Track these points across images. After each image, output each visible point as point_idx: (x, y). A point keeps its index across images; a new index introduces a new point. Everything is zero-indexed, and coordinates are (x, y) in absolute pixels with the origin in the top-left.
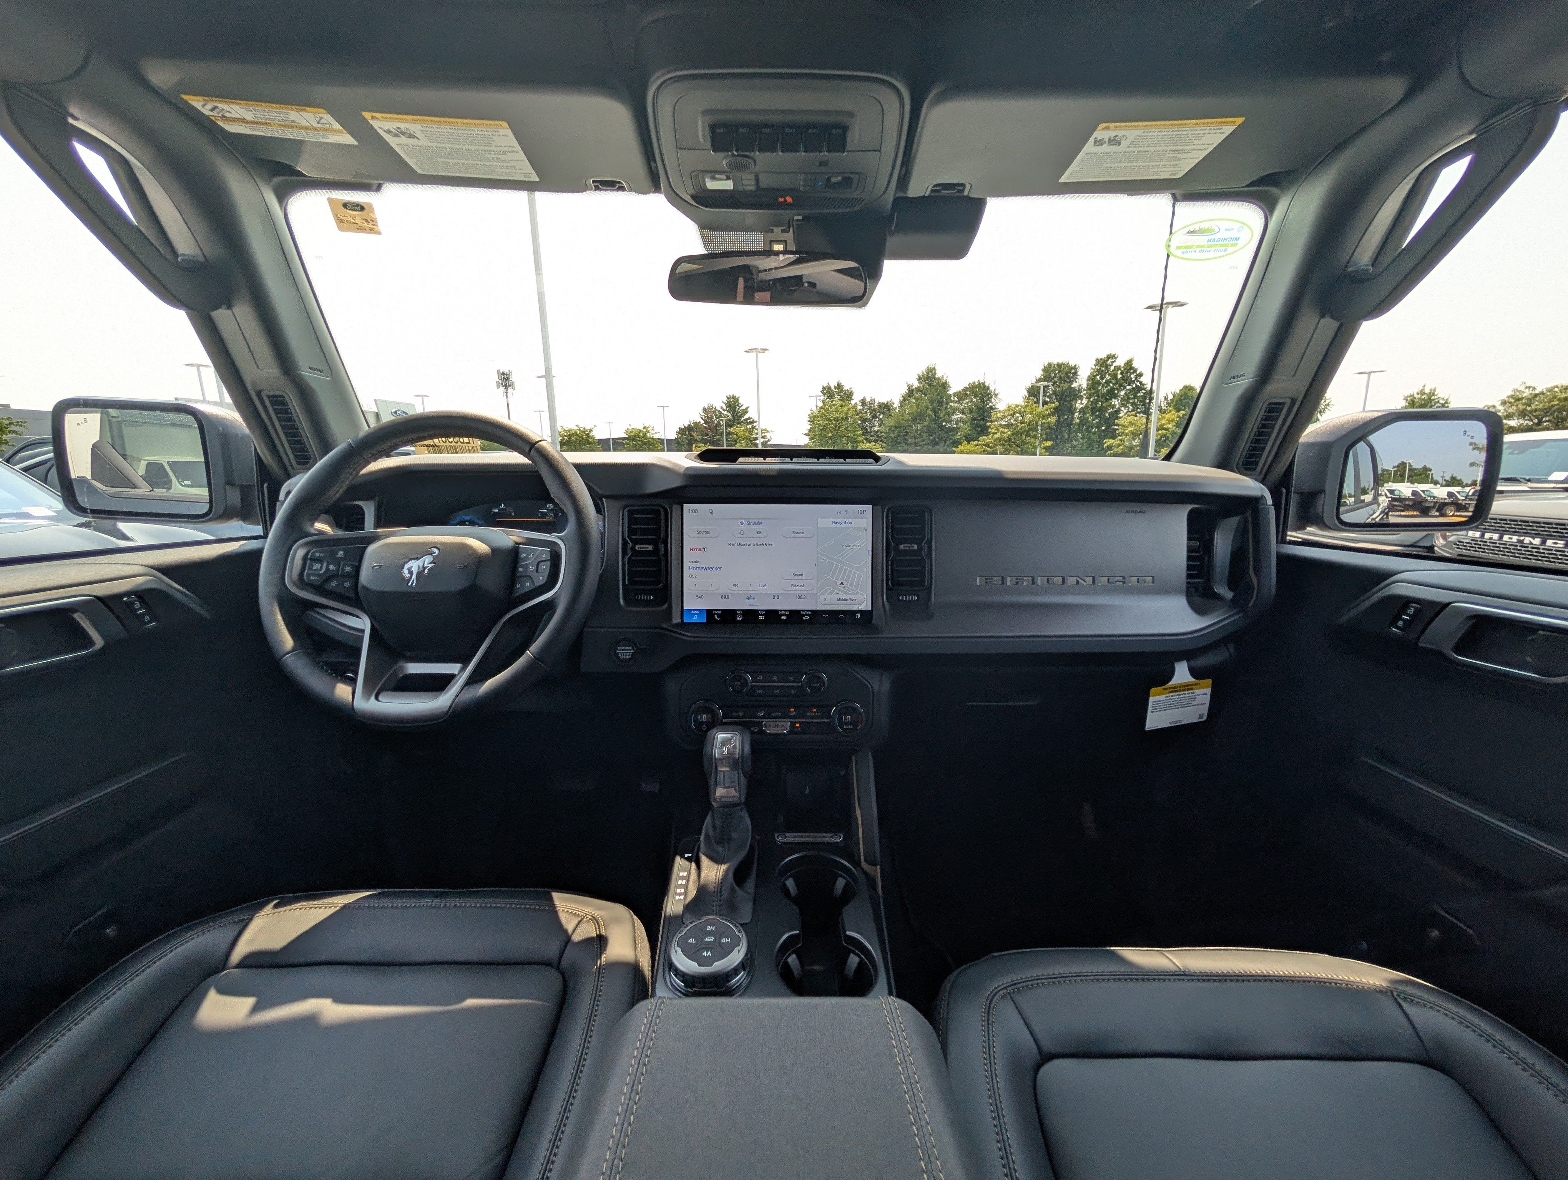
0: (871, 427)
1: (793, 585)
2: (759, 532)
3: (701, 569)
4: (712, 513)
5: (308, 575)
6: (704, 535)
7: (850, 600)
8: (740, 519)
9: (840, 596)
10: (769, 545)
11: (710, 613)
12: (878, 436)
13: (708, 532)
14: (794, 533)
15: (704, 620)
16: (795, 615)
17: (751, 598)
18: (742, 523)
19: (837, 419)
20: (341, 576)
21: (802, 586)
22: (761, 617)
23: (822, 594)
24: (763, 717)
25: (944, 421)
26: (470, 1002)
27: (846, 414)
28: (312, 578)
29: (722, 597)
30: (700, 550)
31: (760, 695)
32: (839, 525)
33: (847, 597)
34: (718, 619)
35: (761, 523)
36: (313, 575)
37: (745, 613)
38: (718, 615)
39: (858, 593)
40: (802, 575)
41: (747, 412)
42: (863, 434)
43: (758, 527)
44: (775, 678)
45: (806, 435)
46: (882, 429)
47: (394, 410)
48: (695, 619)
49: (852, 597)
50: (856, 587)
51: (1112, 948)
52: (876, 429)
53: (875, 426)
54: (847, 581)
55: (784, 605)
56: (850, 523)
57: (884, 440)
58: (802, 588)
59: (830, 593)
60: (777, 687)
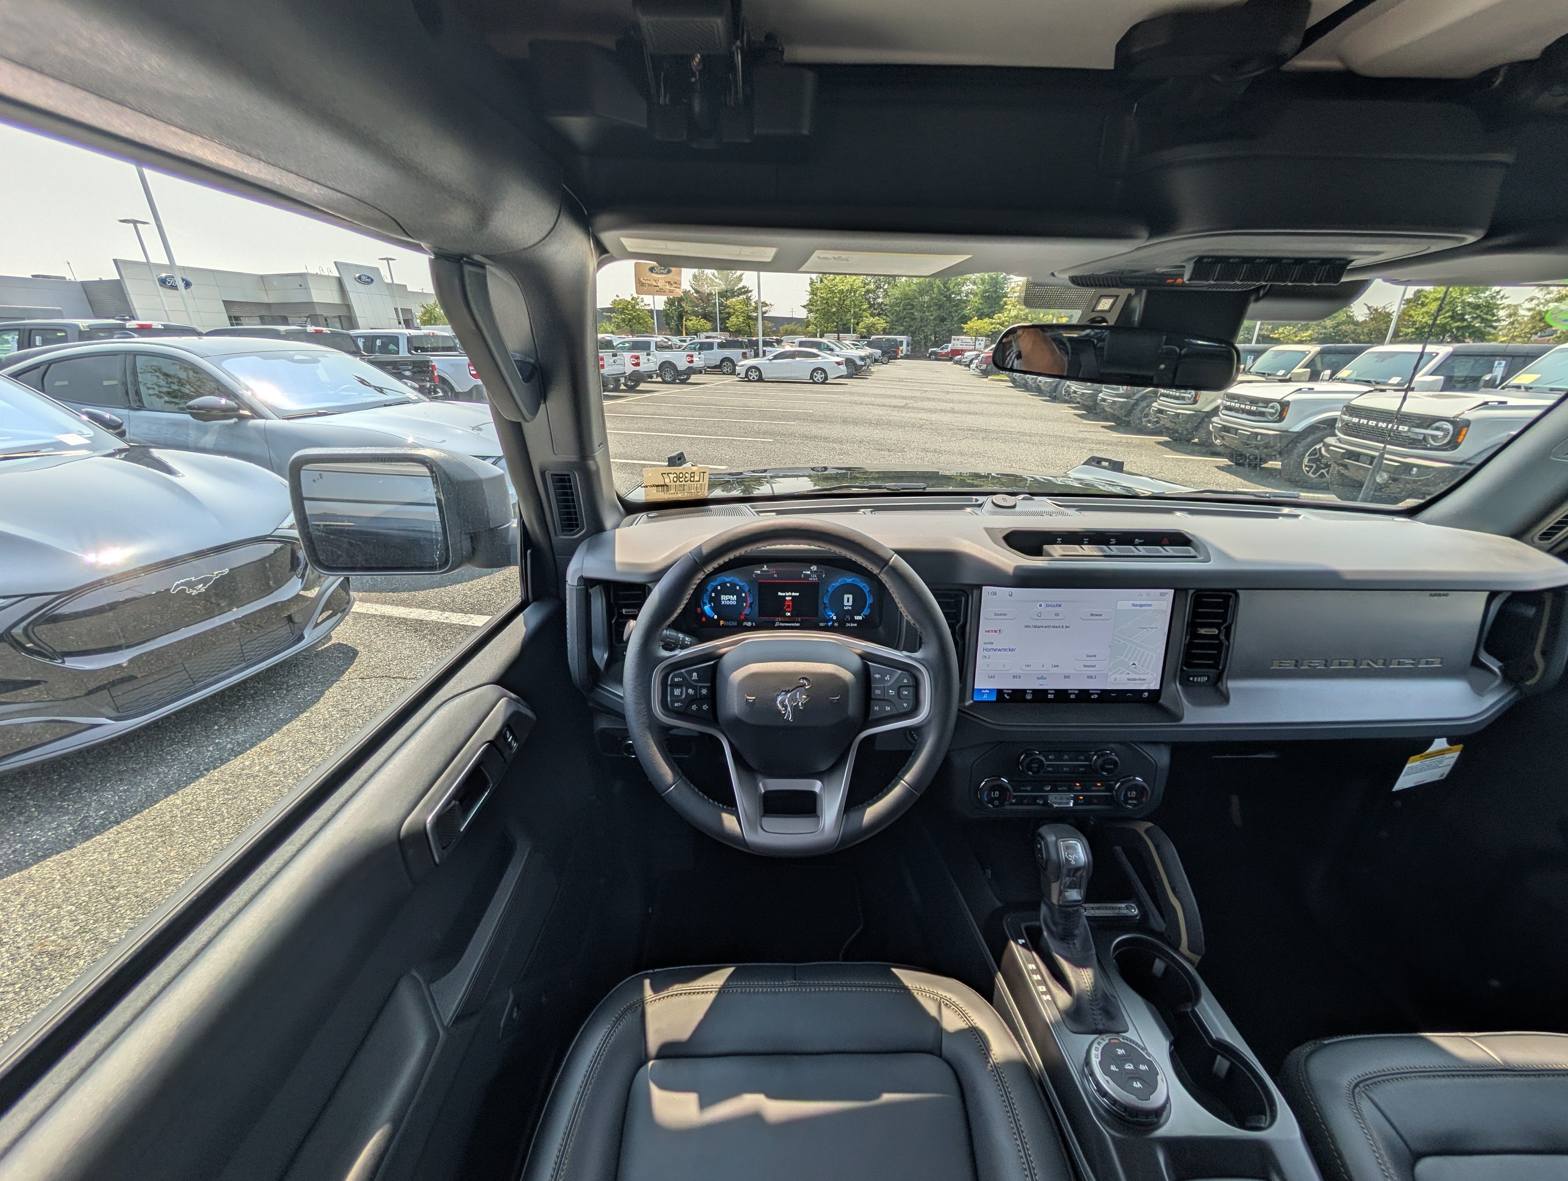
0: (875, 299)
1: (1085, 666)
2: (1057, 615)
3: (995, 650)
4: (1011, 596)
5: (673, 702)
6: (1001, 617)
7: (1140, 679)
8: (1038, 601)
9: (1131, 676)
10: (1067, 627)
11: (1000, 692)
12: (882, 309)
13: (1005, 614)
14: (1092, 615)
15: (994, 698)
16: (1084, 695)
17: (1042, 678)
18: (1041, 606)
19: (841, 292)
20: (700, 699)
21: (1094, 666)
22: (1050, 696)
23: (1115, 673)
24: (1048, 791)
25: (953, 293)
26: (887, 1097)
27: (852, 285)
28: (676, 705)
29: (1014, 677)
30: (996, 631)
31: (1049, 772)
32: (1139, 608)
33: (1137, 677)
34: (1008, 697)
35: (1060, 606)
36: (678, 701)
37: (1035, 692)
38: (1008, 694)
39: (1147, 673)
40: (1095, 656)
41: (741, 280)
42: (870, 307)
43: (1058, 609)
44: (1066, 757)
45: (804, 307)
46: (887, 301)
47: (357, 275)
48: (985, 698)
49: (1143, 677)
50: (1147, 668)
51: (1424, 1034)
52: (880, 300)
53: (879, 297)
54: (1139, 662)
55: (1073, 685)
56: (1150, 605)
57: (888, 314)
58: (1093, 669)
59: (1121, 673)
60: (1067, 766)
